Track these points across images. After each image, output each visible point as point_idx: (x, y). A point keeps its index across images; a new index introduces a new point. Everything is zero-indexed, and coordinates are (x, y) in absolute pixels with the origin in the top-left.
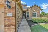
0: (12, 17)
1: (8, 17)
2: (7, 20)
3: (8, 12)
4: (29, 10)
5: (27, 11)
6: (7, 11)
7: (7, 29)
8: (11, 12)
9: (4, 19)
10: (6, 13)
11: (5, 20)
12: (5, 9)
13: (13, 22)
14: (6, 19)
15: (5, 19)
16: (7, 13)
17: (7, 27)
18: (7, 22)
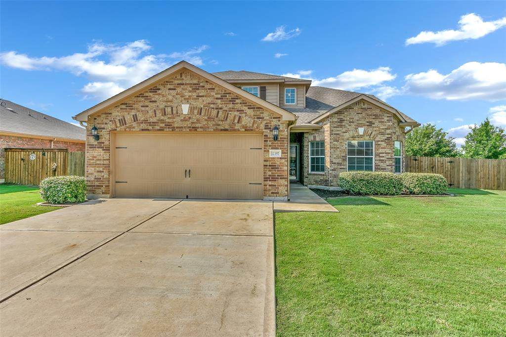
0: (280, 158)
1: (272, 158)
2: (270, 166)
3: (272, 149)
4: (327, 127)
5: (316, 130)
6: (270, 146)
7: (270, 185)
8: (277, 149)
9: (263, 163)
10: (268, 151)
11: (264, 166)
12: (265, 141)
13: (283, 171)
14: (268, 163)
15: (266, 163)
16: (270, 150)
17: (270, 181)
18: (269, 171)
